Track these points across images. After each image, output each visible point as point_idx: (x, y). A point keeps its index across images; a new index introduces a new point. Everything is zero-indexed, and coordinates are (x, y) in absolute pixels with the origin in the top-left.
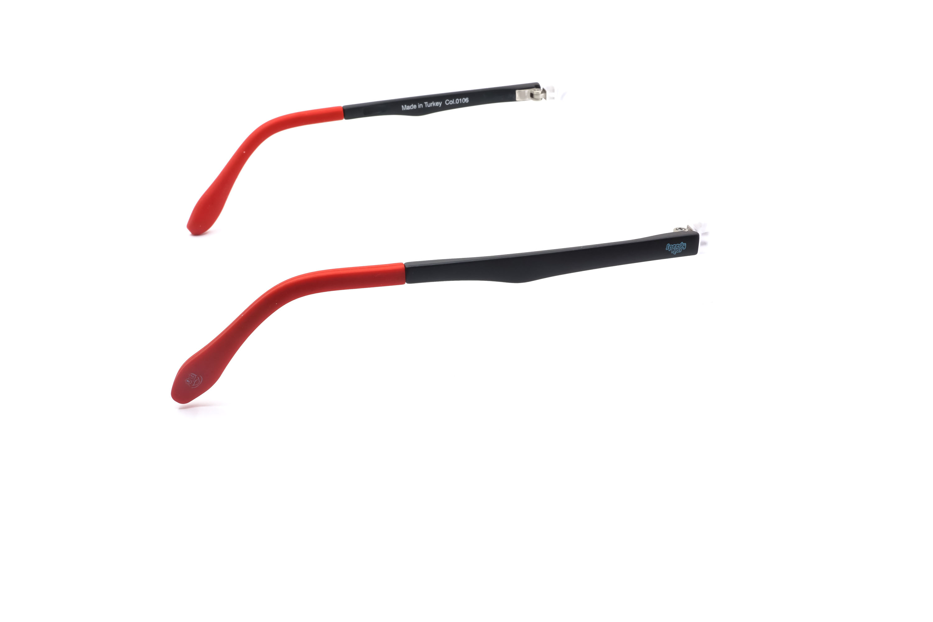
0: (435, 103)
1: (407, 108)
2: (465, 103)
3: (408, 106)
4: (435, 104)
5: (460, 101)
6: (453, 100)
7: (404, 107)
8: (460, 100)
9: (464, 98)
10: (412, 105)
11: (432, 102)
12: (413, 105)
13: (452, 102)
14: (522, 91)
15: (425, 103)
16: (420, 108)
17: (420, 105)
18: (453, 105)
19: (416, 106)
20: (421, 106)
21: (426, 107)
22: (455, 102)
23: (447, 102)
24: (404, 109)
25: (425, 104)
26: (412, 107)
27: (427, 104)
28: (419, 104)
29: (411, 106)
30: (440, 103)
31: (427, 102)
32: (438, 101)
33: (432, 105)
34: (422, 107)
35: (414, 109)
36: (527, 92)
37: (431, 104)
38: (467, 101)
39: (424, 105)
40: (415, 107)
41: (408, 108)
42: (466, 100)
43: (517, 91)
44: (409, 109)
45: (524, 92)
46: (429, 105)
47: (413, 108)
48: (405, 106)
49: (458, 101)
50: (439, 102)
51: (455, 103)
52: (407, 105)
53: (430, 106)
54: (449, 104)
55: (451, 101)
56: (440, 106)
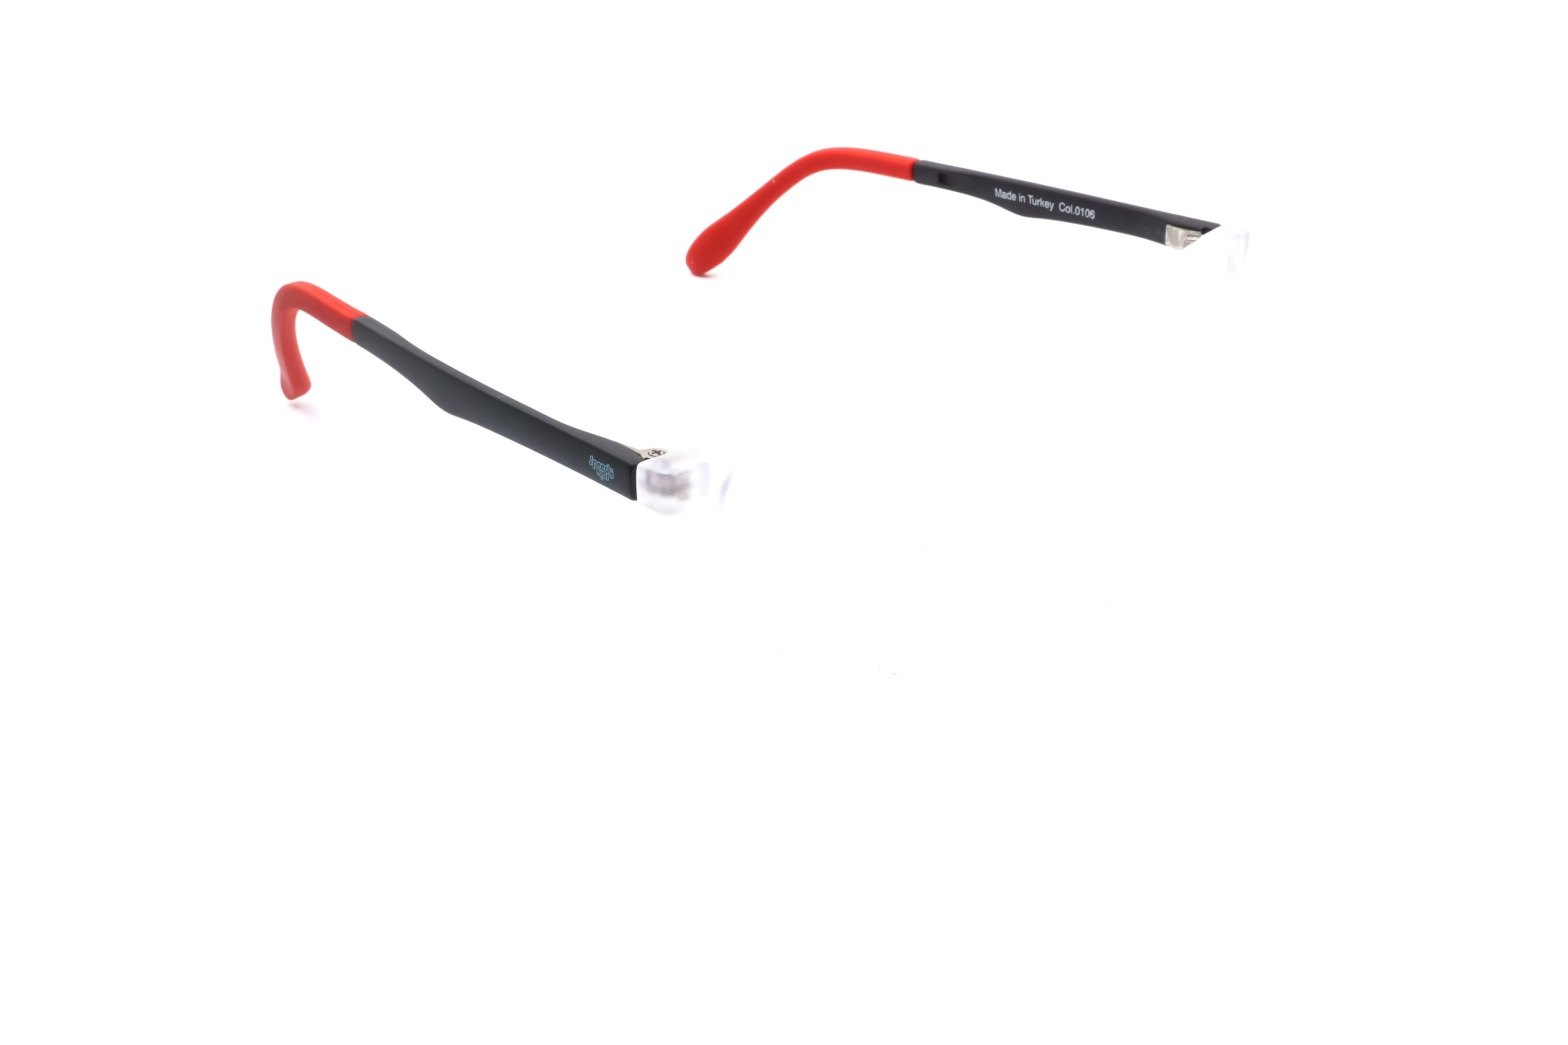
0: (1044, 201)
1: (1002, 194)
2: (1089, 218)
3: (1004, 193)
4: (1044, 203)
5: (1081, 212)
6: (1072, 206)
7: (998, 191)
8: (1082, 209)
9: (1087, 210)
10: (1010, 193)
11: (1039, 199)
12: (1012, 193)
13: (1069, 209)
14: (1175, 229)
15: (1029, 196)
16: (1020, 202)
17: (1022, 197)
18: (1070, 214)
19: (1015, 197)
20: (1023, 199)
21: (1030, 203)
22: (1074, 210)
23: (1063, 207)
24: (999, 196)
25: (1029, 198)
26: (1009, 196)
27: (1032, 198)
28: (1021, 195)
29: (1008, 194)
30: (1052, 204)
31: (1032, 196)
32: (1049, 201)
33: (1040, 203)
34: (1024, 202)
35: (1011, 201)
36: (1181, 232)
37: (1039, 201)
38: (1092, 216)
39: (1027, 199)
40: (1013, 197)
41: (1004, 195)
42: (1091, 214)
43: (1168, 226)
44: (1005, 198)
45: (1177, 232)
46: (1034, 202)
47: (1010, 199)
48: (1000, 190)
49: (1078, 211)
50: (1050, 203)
51: (1074, 213)
52: (1003, 191)
53: (1035, 204)
54: (1065, 211)
55: (1067, 207)
56: (1051, 210)
